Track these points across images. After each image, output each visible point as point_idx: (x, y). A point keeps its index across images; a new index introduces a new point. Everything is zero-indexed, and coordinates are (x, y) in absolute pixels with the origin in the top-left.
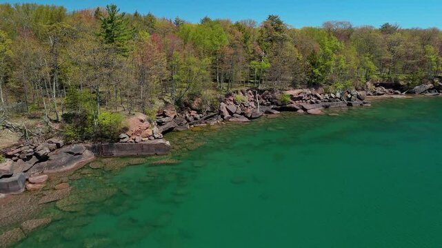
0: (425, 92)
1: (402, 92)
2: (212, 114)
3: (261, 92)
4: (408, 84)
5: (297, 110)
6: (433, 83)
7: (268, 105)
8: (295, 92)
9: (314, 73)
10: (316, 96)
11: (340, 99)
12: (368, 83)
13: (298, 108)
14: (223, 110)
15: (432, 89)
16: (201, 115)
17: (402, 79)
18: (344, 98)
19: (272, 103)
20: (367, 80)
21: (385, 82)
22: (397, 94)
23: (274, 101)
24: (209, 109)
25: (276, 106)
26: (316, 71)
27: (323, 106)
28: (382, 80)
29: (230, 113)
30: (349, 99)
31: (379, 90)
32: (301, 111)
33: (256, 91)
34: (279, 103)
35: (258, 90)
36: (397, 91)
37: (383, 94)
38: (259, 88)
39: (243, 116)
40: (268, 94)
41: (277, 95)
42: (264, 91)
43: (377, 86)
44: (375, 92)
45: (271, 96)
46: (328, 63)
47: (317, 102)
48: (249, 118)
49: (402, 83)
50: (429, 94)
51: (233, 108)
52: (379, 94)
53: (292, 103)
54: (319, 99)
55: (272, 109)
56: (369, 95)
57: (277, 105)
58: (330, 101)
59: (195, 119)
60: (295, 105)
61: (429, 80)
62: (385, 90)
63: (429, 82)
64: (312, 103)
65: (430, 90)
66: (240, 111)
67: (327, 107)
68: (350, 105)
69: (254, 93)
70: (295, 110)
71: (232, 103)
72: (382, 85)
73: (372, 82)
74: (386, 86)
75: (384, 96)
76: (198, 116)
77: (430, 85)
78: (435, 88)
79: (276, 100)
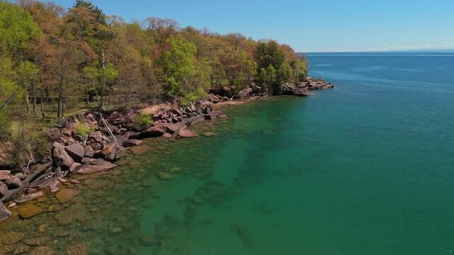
0: (247, 96)
1: (230, 98)
2: (40, 167)
3: (107, 114)
4: (232, 89)
5: (162, 134)
6: (251, 87)
7: (123, 133)
8: (153, 110)
9: (170, 82)
10: (175, 112)
11: (196, 112)
13: (162, 131)
14: (62, 157)
15: (253, 93)
16: (20, 174)
17: (224, 84)
18: (199, 111)
19: (128, 130)
22: (226, 100)
23: (130, 125)
24: (32, 160)
25: (134, 133)
26: (173, 79)
28: (211, 86)
29: (76, 158)
30: (205, 112)
32: (167, 135)
33: (99, 114)
34: (138, 128)
35: (103, 112)
36: (226, 97)
37: (218, 102)
38: (104, 108)
39: (101, 160)
40: (118, 116)
41: (131, 116)
42: (112, 112)
43: (208, 93)
44: (210, 100)
45: (123, 119)
47: (179, 120)
48: (112, 161)
50: (252, 98)
51: (77, 148)
52: (215, 102)
53: (153, 125)
54: (179, 114)
55: (130, 138)
57: (135, 131)
58: (189, 116)
59: (12, 186)
60: (158, 126)
61: (247, 83)
62: (215, 97)
63: (248, 86)
64: (174, 121)
65: (250, 94)
66: (91, 151)
67: (189, 124)
68: (207, 118)
69: (98, 118)
70: (159, 134)
71: (71, 139)
72: (211, 92)
74: (215, 92)
75: (220, 104)
76: (16, 179)
77: (249, 90)
78: (255, 92)
79: (132, 124)
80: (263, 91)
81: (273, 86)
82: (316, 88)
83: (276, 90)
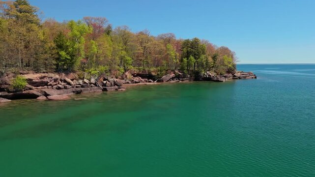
0: (170, 80)
1: (154, 81)
4: (158, 75)
5: (38, 96)
6: (175, 73)
9: (60, 56)
10: (65, 81)
11: (95, 84)
12: (127, 73)
13: (39, 94)
15: (174, 78)
17: (153, 70)
18: (99, 84)
20: (126, 70)
21: (141, 73)
22: (150, 82)
23: (4, 86)
25: (6, 93)
26: (63, 53)
27: (73, 92)
28: (138, 71)
30: (104, 85)
31: (137, 79)
32: (42, 98)
34: (11, 89)
36: (150, 80)
37: (139, 82)
41: (9, 79)
43: (134, 76)
44: (133, 81)
46: (77, 46)
47: (65, 88)
49: (153, 74)
50: (172, 81)
52: (136, 82)
53: (31, 89)
54: (69, 84)
56: (128, 83)
57: (9, 92)
58: (82, 86)
60: (35, 91)
61: (172, 71)
62: (141, 79)
63: (172, 73)
64: (59, 88)
65: (173, 78)
67: (78, 93)
68: (105, 90)
70: (35, 96)
72: (138, 75)
73: (131, 72)
74: (143, 76)
75: (140, 83)
77: (173, 75)
78: (178, 77)
79: (6, 86)
80: (184, 76)
81: (194, 73)
82: (240, 78)
83: (197, 77)
